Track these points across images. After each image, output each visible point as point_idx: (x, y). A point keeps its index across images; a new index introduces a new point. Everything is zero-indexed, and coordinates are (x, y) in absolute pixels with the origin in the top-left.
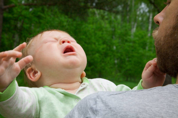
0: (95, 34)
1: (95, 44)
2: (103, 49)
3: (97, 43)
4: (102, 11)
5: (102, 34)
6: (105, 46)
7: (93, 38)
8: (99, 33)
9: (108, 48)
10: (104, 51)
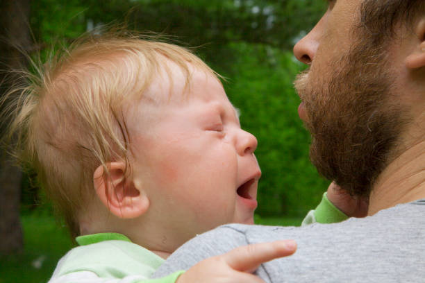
0: (267, 104)
1: (266, 127)
2: (288, 139)
3: (272, 126)
4: (260, 47)
5: (284, 103)
6: (292, 131)
7: (262, 113)
8: (277, 101)
9: (301, 136)
10: (291, 143)
